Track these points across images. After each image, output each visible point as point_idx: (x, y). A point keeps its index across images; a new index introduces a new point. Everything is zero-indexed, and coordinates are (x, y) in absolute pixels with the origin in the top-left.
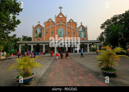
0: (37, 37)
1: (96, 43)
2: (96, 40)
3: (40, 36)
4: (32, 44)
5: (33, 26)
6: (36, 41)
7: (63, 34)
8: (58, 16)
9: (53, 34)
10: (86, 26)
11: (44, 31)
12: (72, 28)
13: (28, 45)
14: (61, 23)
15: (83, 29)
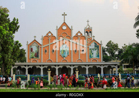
0: (33, 58)
3: (37, 55)
5: (27, 42)
6: (31, 62)
7: (66, 53)
9: (53, 53)
10: (101, 42)
11: (42, 49)
13: (22, 67)
14: (65, 38)
15: (96, 46)
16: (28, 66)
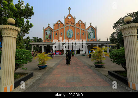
0: (47, 39)
1: (106, 44)
2: (106, 41)
3: (50, 37)
4: (43, 45)
5: (44, 28)
6: (46, 42)
7: (71, 35)
8: (67, 17)
9: (62, 35)
10: (96, 27)
11: (54, 32)
12: (81, 29)
13: (40, 46)
14: (70, 25)
15: (92, 30)
16: (44, 44)
